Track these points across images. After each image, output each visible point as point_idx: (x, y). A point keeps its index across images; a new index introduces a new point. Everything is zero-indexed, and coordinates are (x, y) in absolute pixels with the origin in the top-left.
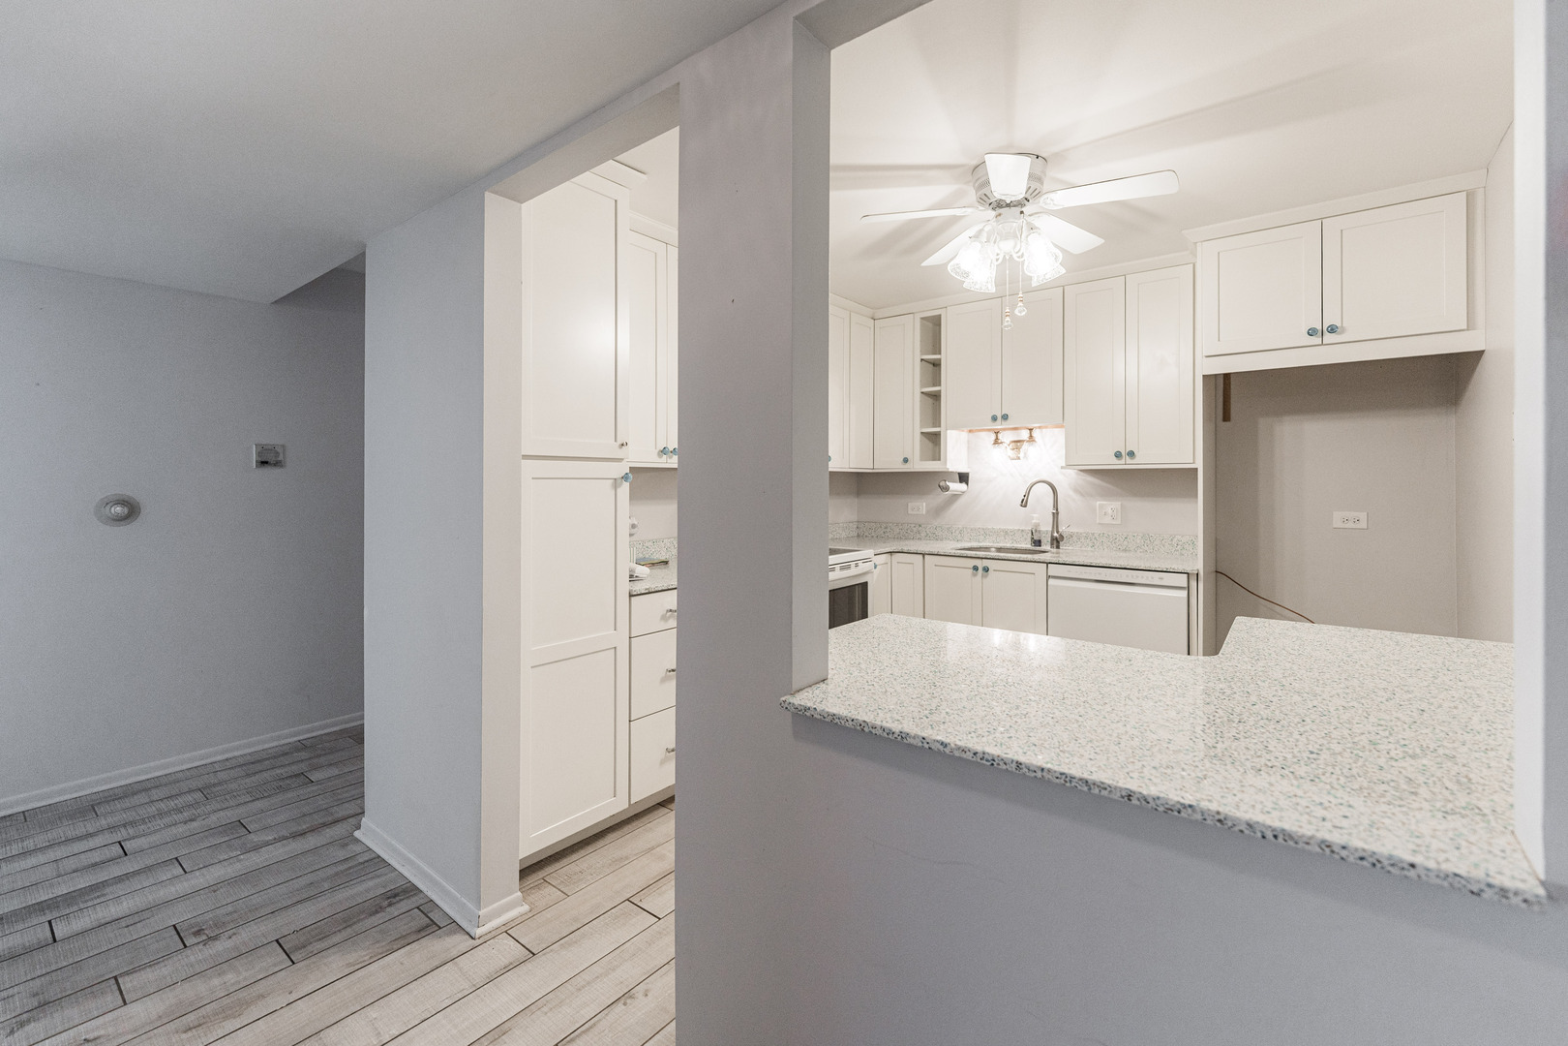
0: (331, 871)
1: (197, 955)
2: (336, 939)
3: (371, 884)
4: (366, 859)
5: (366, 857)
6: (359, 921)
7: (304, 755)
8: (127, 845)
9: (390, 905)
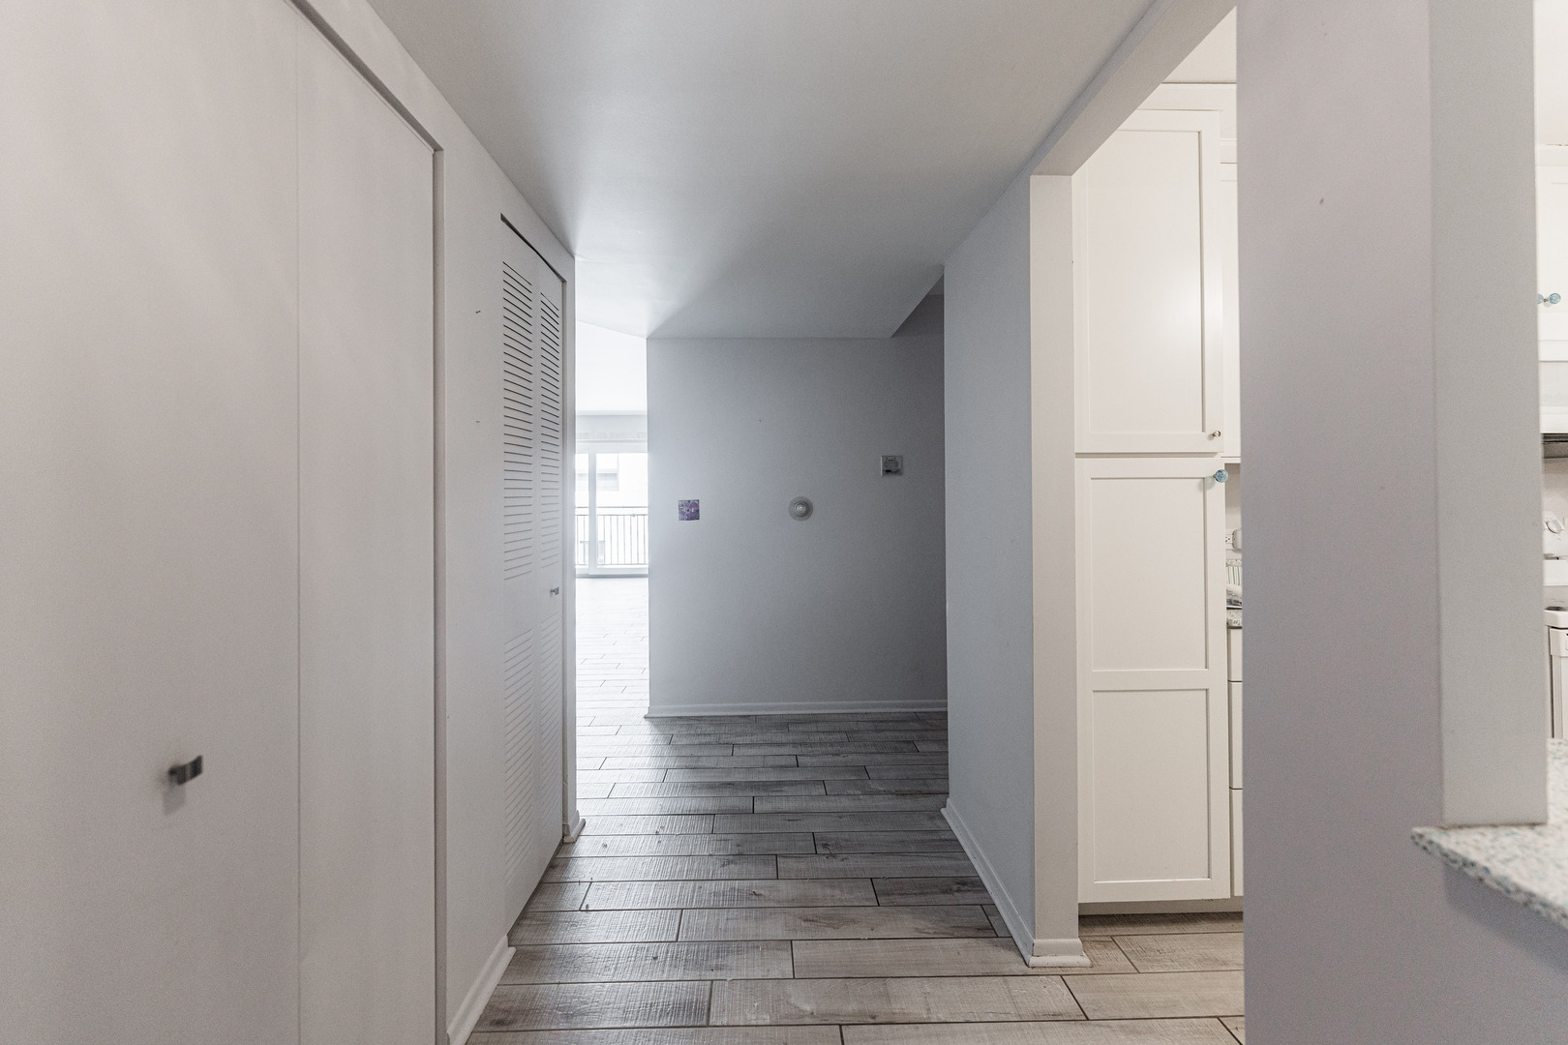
0: (919, 837)
1: (823, 864)
2: (912, 900)
3: (946, 863)
4: (946, 838)
5: (947, 836)
6: (932, 893)
7: (916, 726)
8: (800, 759)
9: (958, 891)
